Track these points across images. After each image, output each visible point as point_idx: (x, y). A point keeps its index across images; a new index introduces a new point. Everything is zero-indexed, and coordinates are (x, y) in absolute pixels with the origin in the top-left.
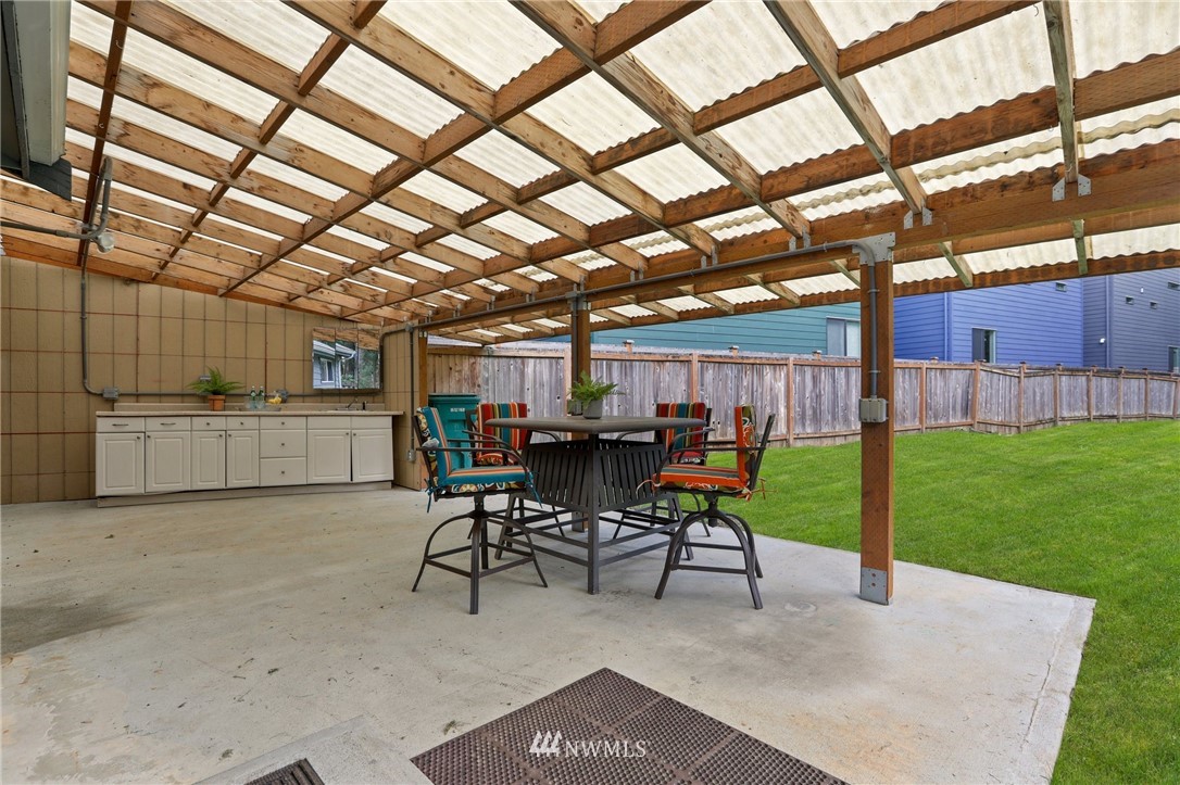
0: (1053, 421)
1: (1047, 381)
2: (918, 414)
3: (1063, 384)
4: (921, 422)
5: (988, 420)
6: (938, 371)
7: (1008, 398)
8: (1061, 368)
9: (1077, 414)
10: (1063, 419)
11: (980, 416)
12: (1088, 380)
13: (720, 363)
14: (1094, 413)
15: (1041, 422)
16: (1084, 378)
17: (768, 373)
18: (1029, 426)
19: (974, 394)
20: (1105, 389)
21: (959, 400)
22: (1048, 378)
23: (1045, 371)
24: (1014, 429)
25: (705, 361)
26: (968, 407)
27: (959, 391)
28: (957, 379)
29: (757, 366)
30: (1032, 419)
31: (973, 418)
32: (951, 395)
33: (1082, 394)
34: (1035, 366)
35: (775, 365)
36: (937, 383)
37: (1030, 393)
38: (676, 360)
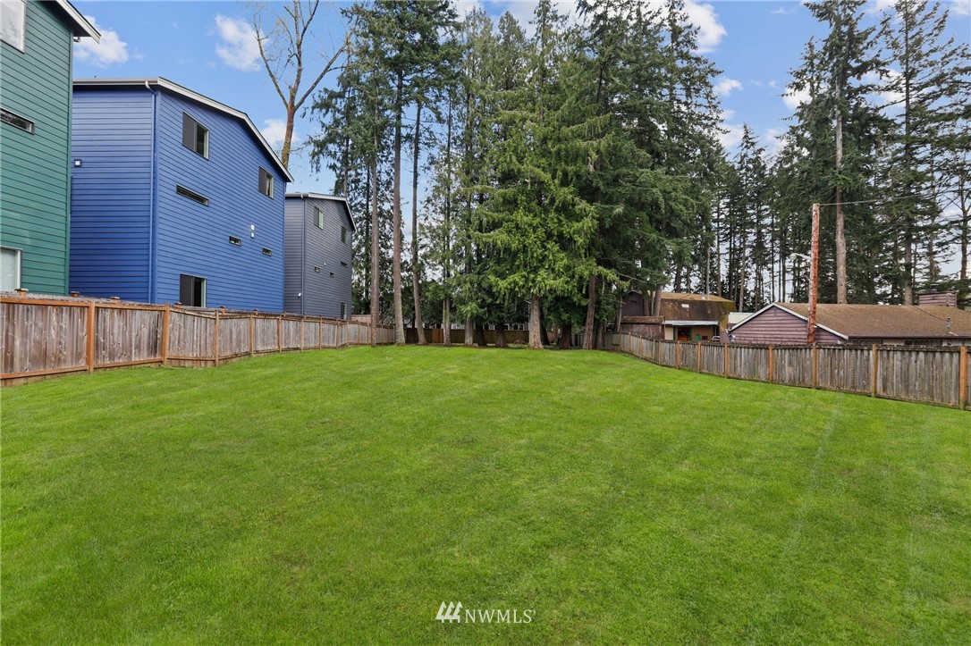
0: (248, 354)
1: (243, 323)
2: (85, 354)
3: (258, 325)
4: (88, 362)
5: (181, 356)
6: (116, 312)
7: (203, 337)
8: (257, 313)
9: (269, 348)
10: (257, 352)
11: (170, 352)
12: (278, 323)
14: (283, 347)
15: (236, 355)
16: (275, 321)
18: (226, 359)
19: (163, 333)
20: (292, 329)
21: (145, 339)
22: (244, 320)
23: (241, 315)
24: (209, 363)
26: (155, 345)
27: (145, 331)
28: (143, 321)
30: (228, 353)
31: (162, 354)
32: (134, 334)
33: (273, 333)
34: (233, 311)
36: (114, 324)
37: (228, 332)
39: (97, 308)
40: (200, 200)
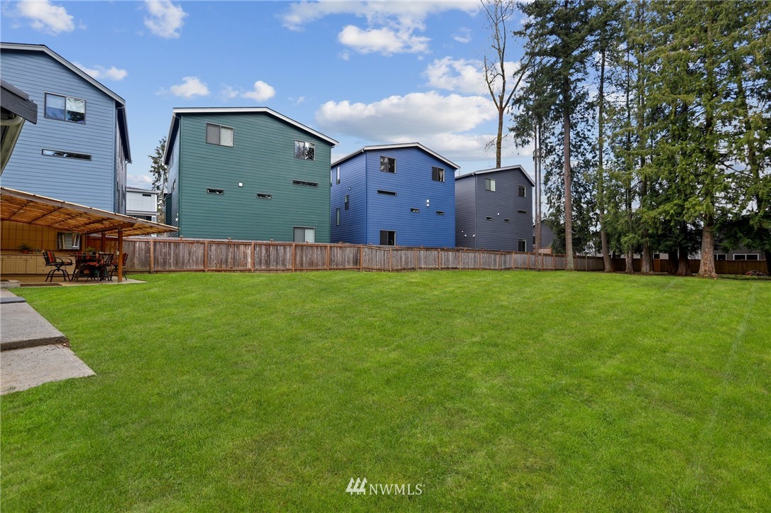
0: (414, 269)
1: (411, 252)
3: (421, 254)
5: (370, 267)
6: (339, 248)
7: (382, 259)
8: (422, 247)
9: (429, 266)
10: (420, 268)
11: (365, 265)
13: (219, 244)
15: (405, 269)
16: (436, 252)
17: (242, 248)
18: (397, 270)
19: (361, 257)
20: (450, 256)
21: (352, 259)
23: (409, 249)
25: (211, 243)
26: (357, 261)
27: (351, 256)
28: (350, 252)
29: (237, 245)
30: (399, 268)
32: (346, 257)
34: (403, 247)
35: (245, 245)
36: (338, 253)
38: (198, 242)
39: (331, 247)
40: (393, 194)
